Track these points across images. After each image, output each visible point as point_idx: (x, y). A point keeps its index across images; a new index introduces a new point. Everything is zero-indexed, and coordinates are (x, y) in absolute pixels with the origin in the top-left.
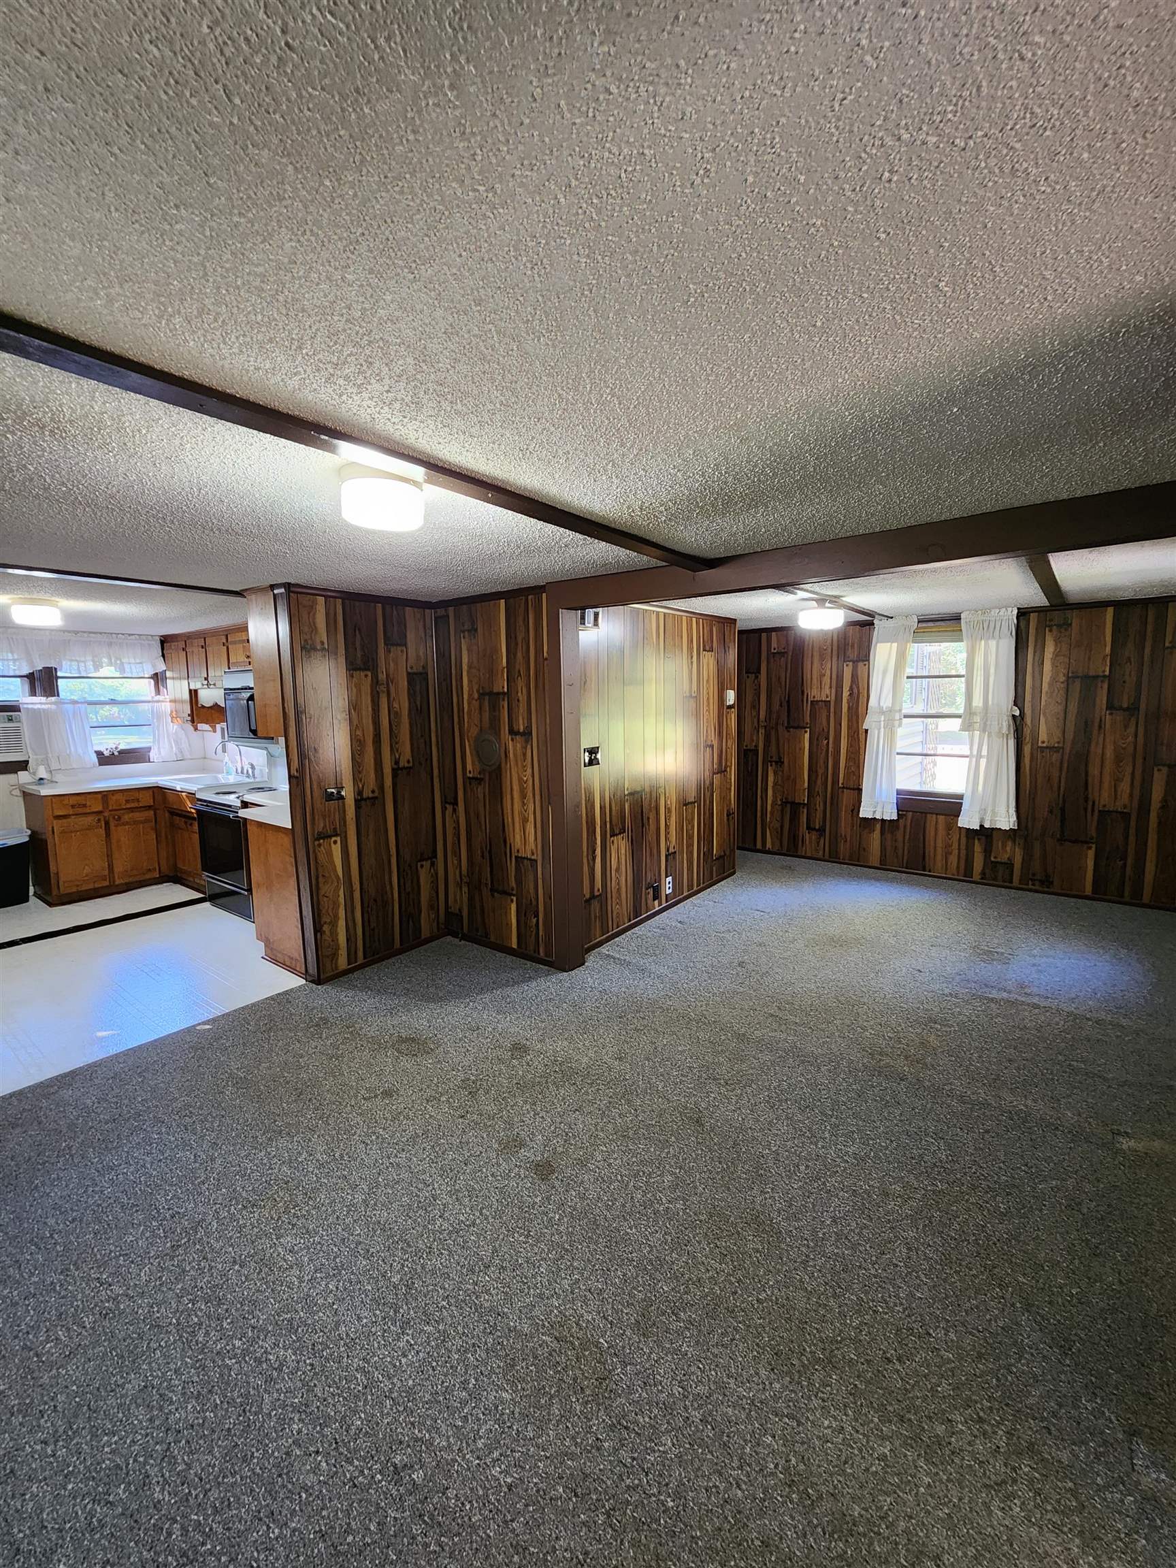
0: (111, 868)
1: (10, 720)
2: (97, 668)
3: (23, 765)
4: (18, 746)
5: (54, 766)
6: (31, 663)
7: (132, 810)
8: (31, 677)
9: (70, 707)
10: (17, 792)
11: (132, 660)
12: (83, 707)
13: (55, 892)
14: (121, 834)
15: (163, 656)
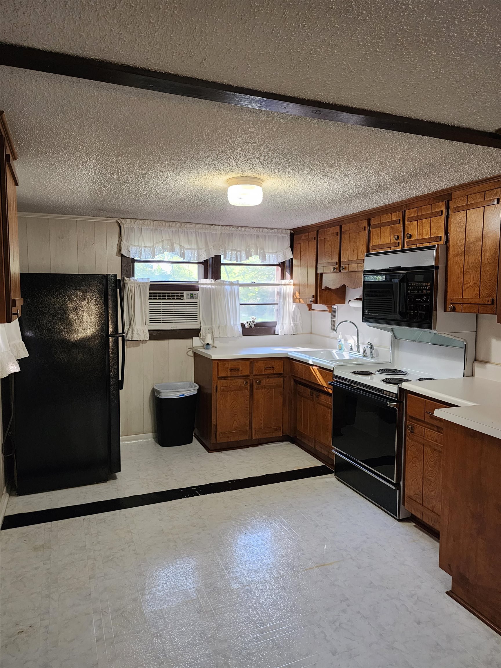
0: (251, 423)
1: (192, 297)
2: (247, 258)
3: (195, 333)
4: (194, 318)
5: (216, 335)
6: (208, 251)
7: (268, 376)
8: (205, 263)
9: (228, 287)
10: (191, 353)
11: (271, 251)
12: (236, 287)
13: (213, 441)
14: (260, 396)
15: (292, 247)
